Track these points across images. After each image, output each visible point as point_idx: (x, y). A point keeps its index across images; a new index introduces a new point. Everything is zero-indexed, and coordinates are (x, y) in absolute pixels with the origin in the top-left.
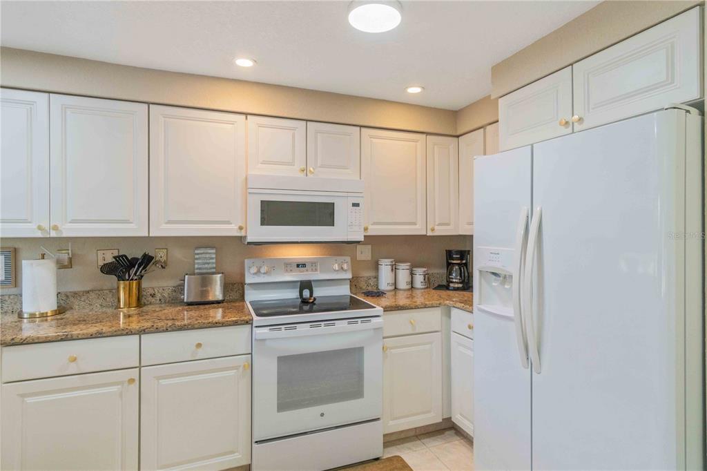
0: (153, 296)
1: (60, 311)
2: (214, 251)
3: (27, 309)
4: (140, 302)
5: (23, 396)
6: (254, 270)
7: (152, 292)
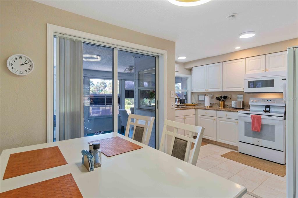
0: (228, 106)
1: (210, 107)
2: (242, 95)
3: (205, 105)
4: (224, 106)
5: (201, 118)
6: (252, 101)
7: (227, 105)
